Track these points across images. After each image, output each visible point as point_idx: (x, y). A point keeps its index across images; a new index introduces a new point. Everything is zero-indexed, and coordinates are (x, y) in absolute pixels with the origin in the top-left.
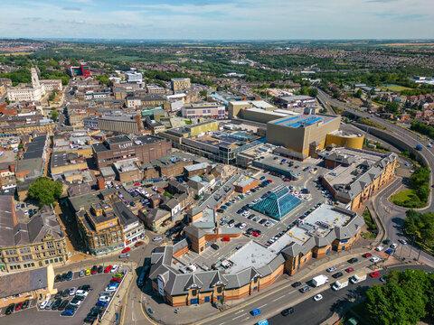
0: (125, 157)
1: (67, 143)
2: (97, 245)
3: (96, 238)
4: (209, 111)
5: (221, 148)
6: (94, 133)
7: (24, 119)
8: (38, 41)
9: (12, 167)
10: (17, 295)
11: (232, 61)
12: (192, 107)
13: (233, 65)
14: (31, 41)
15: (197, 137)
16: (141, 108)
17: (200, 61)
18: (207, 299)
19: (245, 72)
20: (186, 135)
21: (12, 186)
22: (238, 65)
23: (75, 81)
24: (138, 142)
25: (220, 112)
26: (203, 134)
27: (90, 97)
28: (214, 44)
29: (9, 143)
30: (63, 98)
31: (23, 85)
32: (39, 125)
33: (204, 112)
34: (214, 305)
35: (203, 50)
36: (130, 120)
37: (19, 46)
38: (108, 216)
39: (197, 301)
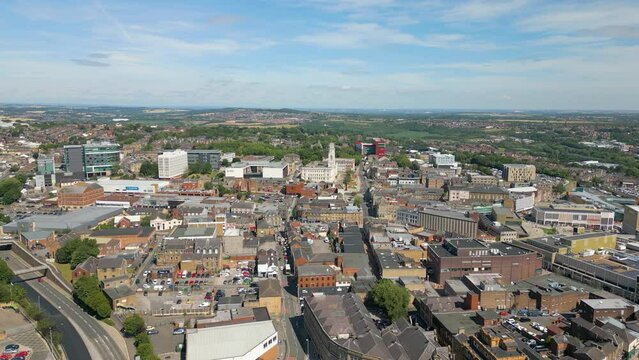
0: (476, 269)
1: (387, 240)
4: (584, 218)
6: (416, 231)
7: (327, 204)
9: (339, 261)
11: (585, 143)
12: (551, 208)
13: (588, 148)
15: (581, 255)
16: (468, 202)
17: (527, 141)
19: (613, 160)
20: (563, 251)
21: (347, 284)
22: (597, 149)
23: (369, 162)
24: (496, 251)
25: (604, 221)
26: (592, 253)
27: (394, 183)
28: (544, 116)
29: (317, 231)
30: (358, 181)
31: (316, 163)
32: (346, 213)
33: (576, 217)
35: (529, 125)
36: (464, 218)
37: (283, 117)
38: (509, 350)
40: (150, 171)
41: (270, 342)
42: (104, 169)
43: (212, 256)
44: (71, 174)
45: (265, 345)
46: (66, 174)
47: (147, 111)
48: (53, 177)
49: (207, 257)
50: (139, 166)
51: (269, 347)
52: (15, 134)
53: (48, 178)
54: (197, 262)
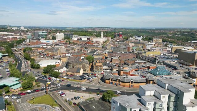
0: (117, 56)
2: (95, 69)
3: (95, 67)
4: (162, 50)
5: (154, 58)
8: (112, 28)
10: (73, 72)
12: (155, 48)
14: (110, 28)
16: (134, 46)
18: (115, 84)
20: (143, 54)
21: (83, 57)
25: (168, 51)
26: (152, 55)
32: (98, 47)
33: (160, 50)
34: (117, 86)
39: (112, 83)
40: (54, 38)
41: (57, 63)
42: (43, 38)
43: (56, 52)
44: (35, 39)
45: (56, 63)
46: (34, 39)
47: (67, 28)
48: (31, 39)
49: (55, 52)
50: (52, 37)
51: (56, 64)
52: (27, 32)
53: (29, 39)
54: (53, 53)
